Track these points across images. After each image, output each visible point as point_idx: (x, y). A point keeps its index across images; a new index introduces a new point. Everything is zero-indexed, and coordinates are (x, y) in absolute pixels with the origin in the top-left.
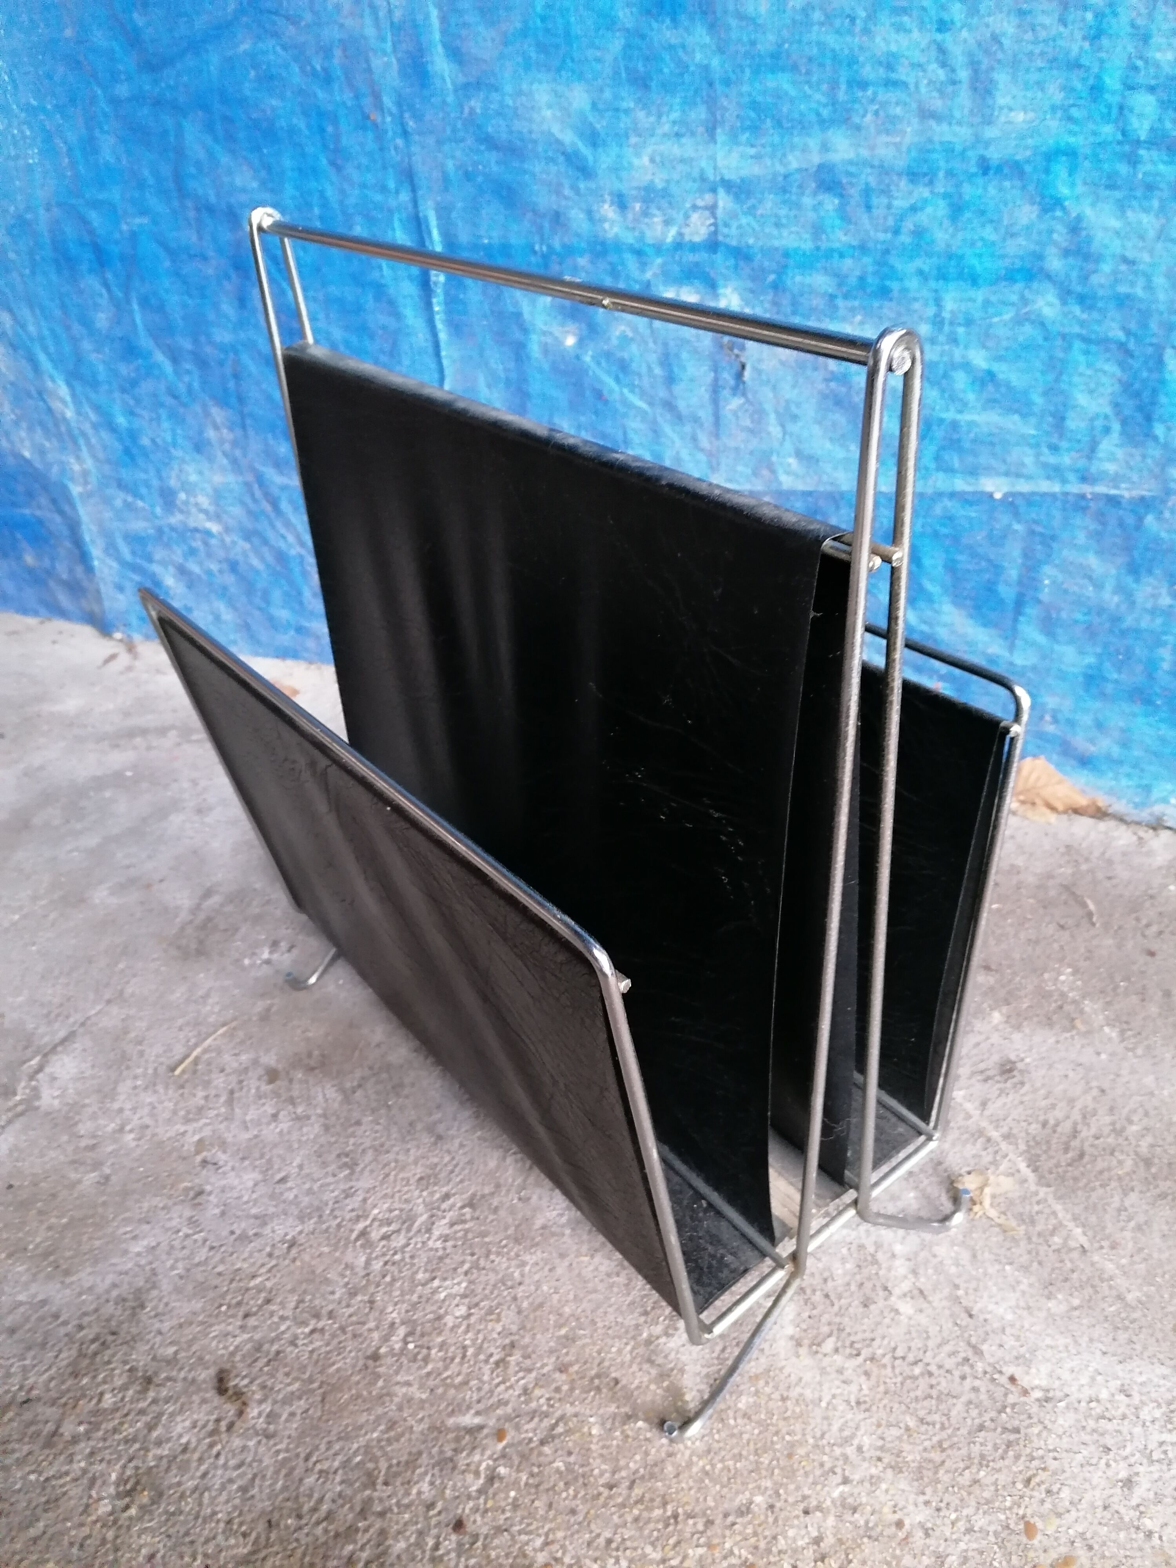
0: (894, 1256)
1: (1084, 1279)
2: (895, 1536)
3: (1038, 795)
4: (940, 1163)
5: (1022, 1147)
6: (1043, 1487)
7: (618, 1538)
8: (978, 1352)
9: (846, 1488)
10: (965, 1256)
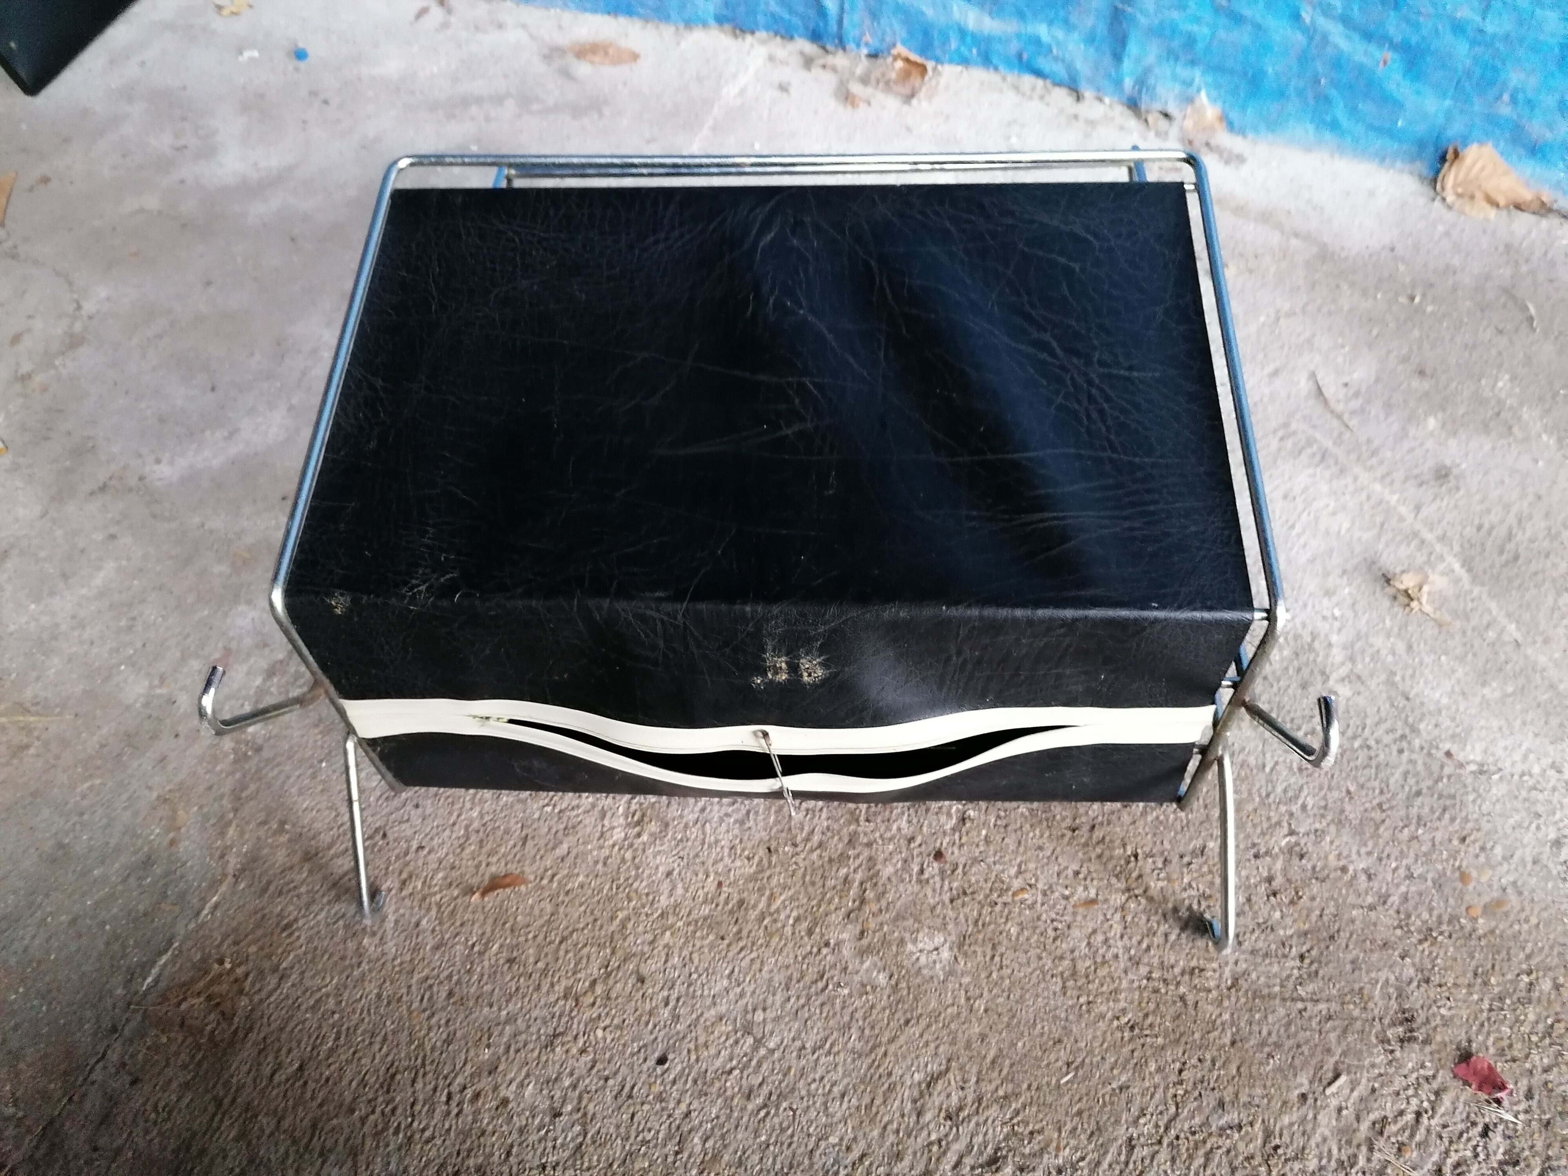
0: (1330, 645)
1: (1517, 668)
2: (1340, 878)
3: (1480, 187)
4: (1374, 563)
5: (1457, 548)
6: (1477, 845)
7: (1084, 870)
8: (1414, 730)
9: (1293, 839)
10: (1401, 647)
